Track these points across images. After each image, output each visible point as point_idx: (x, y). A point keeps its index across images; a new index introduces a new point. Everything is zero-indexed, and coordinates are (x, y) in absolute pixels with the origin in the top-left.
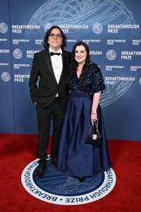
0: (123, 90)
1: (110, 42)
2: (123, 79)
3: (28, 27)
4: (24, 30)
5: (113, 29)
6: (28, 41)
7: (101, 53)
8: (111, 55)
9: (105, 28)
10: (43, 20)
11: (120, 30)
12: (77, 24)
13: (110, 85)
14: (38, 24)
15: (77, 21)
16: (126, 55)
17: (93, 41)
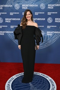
0: (56, 38)
1: (49, 13)
2: (56, 32)
3: (6, 6)
4: (3, 8)
5: (51, 6)
6: (6, 13)
7: (44, 19)
8: (50, 20)
9: (47, 6)
10: (14, 2)
11: (54, 7)
12: (32, 4)
13: (49, 36)
14: (11, 4)
15: (32, 2)
16: (57, 20)
17: (40, 13)
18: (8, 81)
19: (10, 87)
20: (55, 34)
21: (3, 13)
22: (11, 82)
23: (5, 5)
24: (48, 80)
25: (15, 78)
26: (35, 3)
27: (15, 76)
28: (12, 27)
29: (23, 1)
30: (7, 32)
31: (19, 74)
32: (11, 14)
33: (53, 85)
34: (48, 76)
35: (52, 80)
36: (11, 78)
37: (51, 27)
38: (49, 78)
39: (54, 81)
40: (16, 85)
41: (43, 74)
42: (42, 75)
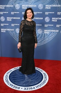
18: (7, 73)
19: (8, 77)
20: (52, 32)
21: (5, 12)
22: (9, 74)
23: (7, 5)
24: (42, 73)
25: (13, 70)
26: (34, 3)
27: (13, 69)
28: (13, 25)
29: (23, 2)
30: (8, 30)
31: (17, 67)
32: (12, 13)
33: (46, 78)
34: (42, 70)
35: (46, 73)
36: (10, 70)
37: (48, 26)
38: (43, 72)
39: (47, 75)
40: (13, 76)
41: (39, 68)
42: (37, 69)
